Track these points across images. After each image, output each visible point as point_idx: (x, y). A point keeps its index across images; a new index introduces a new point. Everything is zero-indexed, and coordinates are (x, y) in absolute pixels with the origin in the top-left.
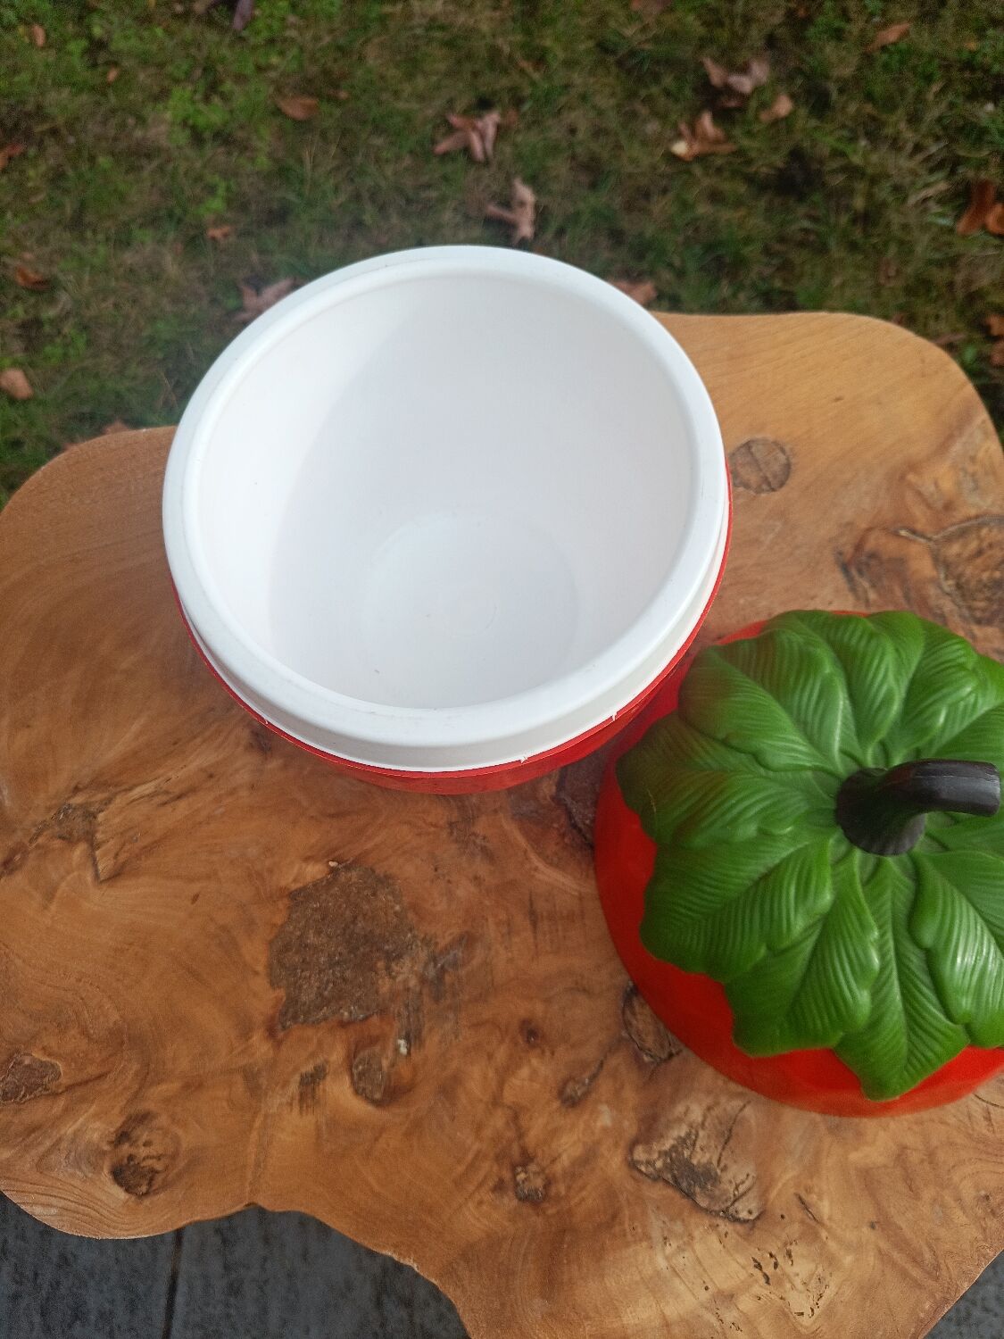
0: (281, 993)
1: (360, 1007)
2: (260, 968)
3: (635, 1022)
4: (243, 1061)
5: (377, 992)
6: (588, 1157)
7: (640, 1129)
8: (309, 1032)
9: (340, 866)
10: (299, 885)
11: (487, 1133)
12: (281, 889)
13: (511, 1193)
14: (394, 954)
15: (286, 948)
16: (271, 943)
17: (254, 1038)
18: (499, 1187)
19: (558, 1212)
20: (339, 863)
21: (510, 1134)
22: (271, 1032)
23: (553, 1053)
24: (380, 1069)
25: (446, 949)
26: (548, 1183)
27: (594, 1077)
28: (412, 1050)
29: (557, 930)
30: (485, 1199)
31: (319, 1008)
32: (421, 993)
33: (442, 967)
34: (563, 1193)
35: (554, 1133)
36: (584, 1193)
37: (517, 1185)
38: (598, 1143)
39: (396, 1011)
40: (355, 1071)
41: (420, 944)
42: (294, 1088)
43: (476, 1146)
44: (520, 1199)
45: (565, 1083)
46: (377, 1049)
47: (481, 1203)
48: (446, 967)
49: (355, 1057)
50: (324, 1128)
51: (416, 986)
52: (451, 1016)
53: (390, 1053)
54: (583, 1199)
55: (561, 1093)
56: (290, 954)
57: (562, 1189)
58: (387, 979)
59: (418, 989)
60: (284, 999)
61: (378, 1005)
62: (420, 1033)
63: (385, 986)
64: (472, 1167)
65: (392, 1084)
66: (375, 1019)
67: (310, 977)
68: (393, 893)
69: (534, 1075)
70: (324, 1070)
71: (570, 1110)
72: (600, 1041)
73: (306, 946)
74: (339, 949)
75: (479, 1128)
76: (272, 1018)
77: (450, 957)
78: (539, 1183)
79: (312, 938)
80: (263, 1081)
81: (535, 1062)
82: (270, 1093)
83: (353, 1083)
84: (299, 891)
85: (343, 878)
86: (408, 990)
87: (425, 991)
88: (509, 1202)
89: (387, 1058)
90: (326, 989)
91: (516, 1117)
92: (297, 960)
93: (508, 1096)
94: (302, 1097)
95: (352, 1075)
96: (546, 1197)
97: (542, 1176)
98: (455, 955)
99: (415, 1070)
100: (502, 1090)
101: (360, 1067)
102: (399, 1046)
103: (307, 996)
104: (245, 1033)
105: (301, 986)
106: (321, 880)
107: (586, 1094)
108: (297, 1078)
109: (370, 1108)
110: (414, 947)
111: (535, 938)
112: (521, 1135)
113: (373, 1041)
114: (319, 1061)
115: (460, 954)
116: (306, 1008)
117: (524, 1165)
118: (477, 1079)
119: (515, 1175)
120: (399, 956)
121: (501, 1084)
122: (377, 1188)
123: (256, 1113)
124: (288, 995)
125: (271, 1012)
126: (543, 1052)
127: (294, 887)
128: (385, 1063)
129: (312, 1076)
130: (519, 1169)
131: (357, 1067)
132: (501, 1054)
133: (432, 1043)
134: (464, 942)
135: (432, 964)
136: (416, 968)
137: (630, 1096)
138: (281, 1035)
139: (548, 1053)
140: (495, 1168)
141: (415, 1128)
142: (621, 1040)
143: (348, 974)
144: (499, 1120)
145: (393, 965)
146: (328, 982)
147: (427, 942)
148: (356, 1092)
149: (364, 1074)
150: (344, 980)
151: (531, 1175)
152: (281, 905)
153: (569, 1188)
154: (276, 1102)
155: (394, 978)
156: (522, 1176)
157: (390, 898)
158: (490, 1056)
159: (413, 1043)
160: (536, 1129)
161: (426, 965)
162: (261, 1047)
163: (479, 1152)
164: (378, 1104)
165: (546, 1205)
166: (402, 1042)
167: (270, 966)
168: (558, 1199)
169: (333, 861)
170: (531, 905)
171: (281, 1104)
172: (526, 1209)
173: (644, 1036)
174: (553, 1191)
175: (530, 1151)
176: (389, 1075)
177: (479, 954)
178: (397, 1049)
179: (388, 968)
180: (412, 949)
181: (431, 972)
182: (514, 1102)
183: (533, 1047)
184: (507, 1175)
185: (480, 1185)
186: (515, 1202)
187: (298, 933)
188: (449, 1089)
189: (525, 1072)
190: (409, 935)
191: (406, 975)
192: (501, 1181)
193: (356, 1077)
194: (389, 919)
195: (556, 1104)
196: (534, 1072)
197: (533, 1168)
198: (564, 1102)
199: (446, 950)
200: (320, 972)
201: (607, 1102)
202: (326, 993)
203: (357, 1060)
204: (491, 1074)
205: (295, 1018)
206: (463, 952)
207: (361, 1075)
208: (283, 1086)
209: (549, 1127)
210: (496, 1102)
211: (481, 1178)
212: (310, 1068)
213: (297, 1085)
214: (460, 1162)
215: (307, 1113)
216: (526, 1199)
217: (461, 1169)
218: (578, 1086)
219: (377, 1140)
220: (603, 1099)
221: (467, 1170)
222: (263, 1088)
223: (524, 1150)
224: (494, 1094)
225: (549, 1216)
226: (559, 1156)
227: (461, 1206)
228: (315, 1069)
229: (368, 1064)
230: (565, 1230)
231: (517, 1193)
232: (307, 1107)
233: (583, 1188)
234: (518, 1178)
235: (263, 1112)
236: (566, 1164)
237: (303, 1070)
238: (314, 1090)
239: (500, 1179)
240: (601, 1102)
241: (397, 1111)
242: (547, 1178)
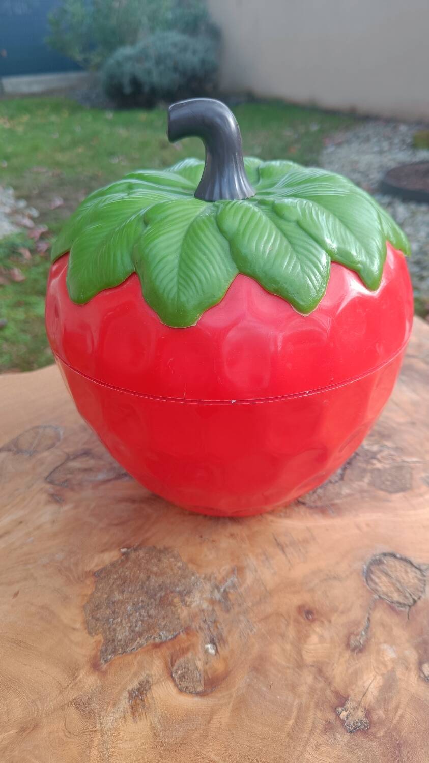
0: (100, 637)
1: (168, 631)
2: (78, 625)
3: (379, 588)
4: (73, 695)
5: (179, 618)
6: (389, 685)
7: (419, 653)
8: (130, 658)
9: (129, 550)
10: (100, 567)
12: (86, 572)
13: (342, 730)
14: (185, 592)
15: (98, 607)
16: (84, 607)
17: (81, 676)
18: (329, 728)
19: (386, 733)
20: (128, 548)
21: (321, 685)
22: (95, 666)
23: (330, 621)
24: (197, 668)
25: (224, 578)
26: (368, 713)
27: (367, 629)
28: (219, 649)
29: (300, 550)
30: (320, 741)
31: (134, 640)
32: (213, 610)
33: (225, 591)
34: (384, 717)
35: (356, 675)
36: (400, 712)
37: (343, 722)
38: (393, 670)
39: (198, 627)
40: (176, 676)
41: (202, 581)
42: (124, 703)
43: (296, 702)
44: (351, 732)
45: (348, 638)
46: (190, 655)
47: (318, 746)
48: (227, 590)
49: (173, 665)
50: (159, 727)
51: (208, 607)
52: (242, 618)
53: (201, 655)
54: (402, 717)
55: (348, 645)
56: (102, 610)
57: (381, 713)
58: (184, 608)
59: (210, 608)
60: (103, 641)
61: (181, 626)
62: (222, 636)
63: (184, 613)
64: (300, 719)
65: (210, 677)
66: (183, 636)
67: (121, 621)
68: (173, 556)
69: (322, 639)
70: (148, 682)
71: (360, 654)
72: (361, 606)
73: (113, 603)
74: (141, 598)
75: (293, 688)
76: (95, 657)
77: (229, 583)
78: (360, 714)
79: (117, 596)
80: (95, 705)
81: (318, 629)
82: (103, 714)
83: (176, 685)
84: (101, 571)
85: (133, 556)
86: (203, 611)
87: (217, 608)
88: (342, 738)
89: (200, 660)
90: (136, 626)
91: (320, 671)
92: (108, 613)
93: (309, 659)
94: (134, 710)
95: (174, 680)
96: (371, 724)
97: (361, 709)
98: (232, 581)
99: (225, 660)
100: (301, 656)
101: (179, 672)
102: (208, 649)
103: (122, 634)
104: (72, 671)
105: (115, 629)
106: (117, 561)
107: (368, 641)
108: (126, 694)
109: (197, 699)
110: (198, 584)
111: (286, 557)
112: (329, 683)
113: (184, 651)
114: (142, 677)
115: (236, 580)
116: (122, 642)
117: (342, 704)
118: (279, 653)
119: (338, 715)
120: (189, 592)
121: (299, 652)
123: (92, 733)
124: (106, 639)
125: (93, 652)
126: (322, 622)
127: (96, 569)
128: (199, 664)
129: (138, 689)
130: (340, 709)
131: (176, 672)
132: (291, 633)
133: (234, 640)
134: (236, 572)
135: (216, 591)
136: (204, 596)
137: (398, 631)
138: (104, 667)
139: (326, 622)
140: (319, 714)
141: (241, 705)
142: (375, 601)
143: (152, 612)
144: (308, 678)
145: (187, 598)
146: (137, 621)
147: (208, 578)
148: (181, 691)
149: (184, 676)
150: (150, 616)
151: (351, 711)
152: (88, 582)
153: (386, 711)
154: (110, 719)
155: (189, 606)
156: (344, 714)
157: (172, 559)
158: (283, 636)
159: (218, 644)
160: (339, 671)
161: (212, 592)
162: (89, 681)
163: (300, 707)
164: (201, 694)
165: (373, 730)
166: (209, 646)
167: (86, 623)
168: (381, 723)
169: (123, 548)
170: (276, 540)
171: (115, 720)
172: (360, 739)
173: (389, 594)
174: (375, 718)
175: (342, 693)
176: (205, 672)
177: (249, 578)
178: (206, 651)
179: (183, 601)
180: (197, 585)
181: (217, 596)
182: (314, 662)
183: (313, 620)
184: (331, 717)
185: (312, 731)
186: (347, 736)
187: (105, 596)
188: (259, 666)
189: (314, 639)
190: (193, 578)
191: (198, 602)
192: (329, 723)
193: (177, 681)
194: (175, 572)
195: (347, 654)
196: (321, 637)
197: (349, 705)
198: (353, 650)
199: (224, 580)
200: (129, 617)
201: (385, 642)
202: (137, 629)
203: (175, 668)
204: (288, 647)
205: (114, 652)
206: (237, 578)
207: (182, 677)
208: (114, 705)
209: (350, 671)
210: (300, 665)
211: (310, 725)
212: (135, 684)
213: (127, 700)
214: (288, 719)
215: (140, 720)
216: (355, 730)
217: (291, 722)
218: (358, 638)
219: (209, 722)
220: (382, 640)
221: (296, 723)
222: (96, 711)
223: (337, 693)
224: (296, 660)
225: (380, 738)
226: (367, 690)
227: (302, 754)
228: (140, 684)
229: (185, 668)
230: (399, 746)
231: (345, 728)
232: (140, 715)
233: (397, 707)
234: (341, 716)
235: (99, 731)
236: (376, 693)
237: (130, 688)
238: (142, 700)
239: (327, 721)
240: (380, 643)
241: (220, 695)
242: (365, 709)
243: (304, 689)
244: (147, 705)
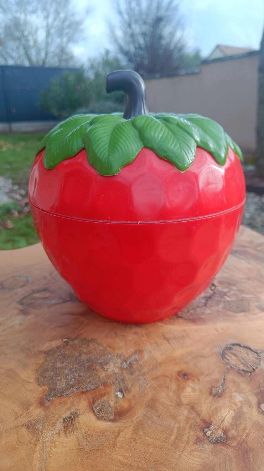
0: (46, 387)
1: (91, 384)
2: (32, 380)
3: (230, 362)
4: (25, 420)
5: (99, 377)
6: (239, 416)
7: (258, 399)
8: (65, 399)
9: (69, 340)
10: (48, 349)
12: (40, 351)
13: (208, 442)
14: (104, 363)
15: (46, 370)
16: (37, 370)
17: (31, 409)
18: (199, 441)
19: (238, 444)
20: (68, 339)
21: (193, 416)
22: (41, 403)
23: (199, 380)
24: (110, 406)
25: (129, 356)
26: (225, 432)
27: (223, 384)
28: (125, 395)
29: (179, 341)
30: (193, 448)
31: (68, 389)
32: (122, 373)
33: (130, 363)
34: (236, 434)
35: (217, 410)
36: (247, 431)
37: (208, 437)
38: (241, 407)
39: (111, 382)
40: (95, 410)
41: (116, 357)
42: (60, 425)
43: (177, 426)
44: (214, 443)
45: (211, 390)
46: (105, 398)
47: (192, 451)
48: (132, 362)
49: (94, 404)
50: (82, 439)
51: (119, 371)
52: (141, 378)
53: (113, 398)
54: (248, 434)
55: (211, 393)
56: (48, 372)
57: (234, 432)
58: (103, 372)
59: (120, 372)
60: (48, 389)
61: (101, 382)
62: (127, 388)
63: (103, 375)
64: (179, 436)
65: (119, 411)
66: (101, 387)
67: (61, 379)
68: (97, 344)
69: (194, 390)
70: (76, 413)
71: (219, 399)
72: (219, 372)
73: (56, 368)
74: (74, 366)
75: (174, 417)
76: (42, 398)
77: (133, 358)
78: (220, 433)
79: (59, 365)
80: (39, 426)
81: (191, 384)
82: (44, 431)
83: (95, 415)
84: (50, 351)
85: (71, 343)
86: (115, 373)
87: (124, 372)
88: (208, 447)
89: (112, 401)
90: (70, 382)
91: (193, 408)
92: (52, 374)
93: (185, 401)
94: (66, 429)
95: (94, 412)
96: (227, 438)
97: (220, 430)
98: (135, 358)
99: (129, 401)
100: (180, 399)
101: (98, 408)
102: (118, 395)
103: (61, 385)
104: (26, 406)
105: (56, 383)
106: (60, 346)
107: (224, 391)
108: (61, 420)
109: (109, 424)
110: (113, 359)
111: (170, 345)
112: (199, 415)
113: (102, 396)
114: (73, 410)
115: (137, 357)
116: (61, 390)
117: (208, 427)
118: (165, 397)
119: (205, 434)
120: (107, 364)
121: (179, 397)
122: (124, 461)
123: (36, 443)
125: (41, 396)
126: (194, 380)
127: (46, 350)
128: (112, 403)
129: (70, 418)
130: (206, 430)
131: (96, 408)
132: (173, 386)
133: (135, 390)
134: (137, 353)
135: (124, 363)
136: (116, 365)
137: (243, 386)
138: (48, 404)
139: (196, 381)
140: (192, 433)
141: (140, 426)
142: (228, 369)
143: (81, 374)
144: (185, 412)
145: (105, 367)
146: (71, 379)
147: (119, 356)
148: (98, 418)
149: (101, 410)
150: (80, 376)
151: (214, 431)
152: (40, 357)
153: (237, 431)
154: (49, 435)
155: (107, 371)
156: (209, 433)
157: (96, 345)
158: (168, 388)
159: (124, 392)
160: (205, 408)
161: (121, 364)
162: (37, 412)
163: (179, 428)
164: (112, 421)
165: (229, 442)
166: (119, 393)
167: (37, 379)
168: (234, 438)
169: (65, 339)
170: (164, 336)
171: (53, 435)
172: (220, 447)
173: (237, 366)
174: (230, 435)
175: (207, 420)
176: (116, 408)
177: (146, 356)
178: (117, 396)
179: (102, 368)
180: (112, 360)
181: (125, 365)
182: (189, 402)
183: (188, 379)
184: (201, 434)
185: (187, 442)
186: (211, 446)
187: (51, 364)
188: (152, 405)
189: (189, 389)
190: (110, 356)
191: (112, 369)
192: (199, 438)
193: (96, 412)
194: (98, 352)
195: (210, 398)
197: (212, 427)
198: (214, 396)
199: (130, 357)
200: (66, 376)
201: (235, 391)
202: (71, 383)
203: (95, 406)
204: (171, 394)
205: (55, 395)
206: (138, 356)
207: (99, 411)
208: (53, 426)
209: (213, 408)
210: (179, 404)
211: (186, 439)
212: (68, 414)
213: (62, 424)
214: (171, 435)
215: (70, 435)
216: (217, 442)
217: (173, 437)
218: (217, 389)
219: (117, 437)
220: (233, 390)
221: (176, 438)
222: (40, 429)
223: (204, 421)
224: (176, 402)
225: (234, 447)
226: (224, 418)
227: (180, 456)
228: (71, 414)
229: (102, 405)
230: (247, 451)
231: (210, 441)
232: (70, 432)
233: (245, 429)
234: (207, 434)
235: (41, 441)
236: (230, 420)
237: (64, 416)
238: (72, 424)
239: (197, 437)
240: (232, 392)
241: (125, 421)
242: (223, 429)
243: (182, 418)
244: (75, 426)
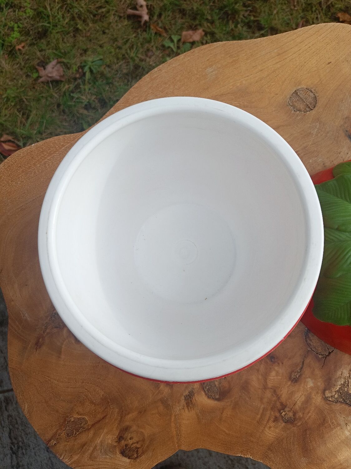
3: (312, 343)
4: (159, 397)
6: (308, 400)
7: (325, 385)
11: (265, 400)
13: (281, 421)
17: (161, 387)
18: (276, 420)
19: (301, 424)
21: (274, 399)
23: (283, 363)
24: (215, 386)
26: (295, 414)
27: (301, 369)
30: (271, 425)
34: (301, 416)
35: (292, 394)
36: (310, 414)
37: (282, 417)
38: (310, 393)
42: (183, 402)
43: (262, 406)
44: (285, 422)
45: (291, 374)
47: (270, 427)
50: (200, 414)
54: (310, 417)
55: (290, 378)
57: (301, 414)
64: (263, 415)
65: (222, 391)
70: (193, 392)
71: (296, 384)
72: (300, 355)
75: (261, 399)
78: (291, 414)
80: (170, 403)
81: (276, 368)
82: (174, 407)
83: (206, 394)
88: (281, 424)
89: (217, 381)
91: (275, 391)
93: (270, 385)
94: (188, 405)
95: (205, 391)
96: (295, 419)
97: (292, 412)
99: (229, 382)
100: (267, 383)
107: (300, 376)
108: (183, 398)
109: (216, 402)
112: (279, 398)
114: (190, 389)
117: (283, 409)
118: (255, 381)
121: (265, 380)
122: (228, 432)
123: (171, 416)
126: (279, 363)
128: (216, 383)
129: (189, 395)
130: (282, 411)
131: (206, 388)
132: (262, 368)
137: (318, 372)
139: (281, 364)
140: (272, 413)
141: (236, 406)
142: (308, 352)
144: (268, 394)
148: (208, 397)
151: (287, 412)
153: (303, 414)
154: (177, 409)
156: (284, 414)
158: (258, 370)
160: (284, 393)
162: (165, 390)
163: (264, 408)
164: (218, 400)
165: (296, 422)
168: (300, 419)
171: (180, 410)
172: (290, 426)
173: (317, 348)
174: (297, 416)
175: (284, 403)
176: (220, 388)
182: (272, 386)
183: (274, 362)
184: (278, 414)
185: (268, 421)
186: (284, 424)
188: (245, 387)
189: (273, 373)
192: (276, 417)
195: (289, 383)
196: (277, 372)
197: (287, 409)
198: (292, 381)
201: (309, 377)
203: (205, 385)
204: (260, 377)
207: (208, 390)
208: (179, 403)
209: (289, 392)
210: (265, 387)
211: (267, 418)
212: (187, 393)
213: (184, 401)
214: (257, 414)
215: (191, 410)
216: (287, 422)
217: (259, 416)
218: (296, 374)
219: (222, 414)
220: (307, 376)
221: (261, 417)
222: (171, 405)
223: (282, 404)
224: (264, 385)
225: (298, 426)
226: (296, 403)
227: (263, 431)
228: (189, 393)
229: (210, 385)
230: (306, 430)
231: (283, 420)
232: (191, 408)
233: (309, 412)
234: (282, 414)
235: (173, 414)
236: (300, 405)
237: (184, 394)
238: (191, 401)
239: (275, 417)
240: (307, 378)
241: (227, 401)
242: (294, 412)
244: (193, 403)
